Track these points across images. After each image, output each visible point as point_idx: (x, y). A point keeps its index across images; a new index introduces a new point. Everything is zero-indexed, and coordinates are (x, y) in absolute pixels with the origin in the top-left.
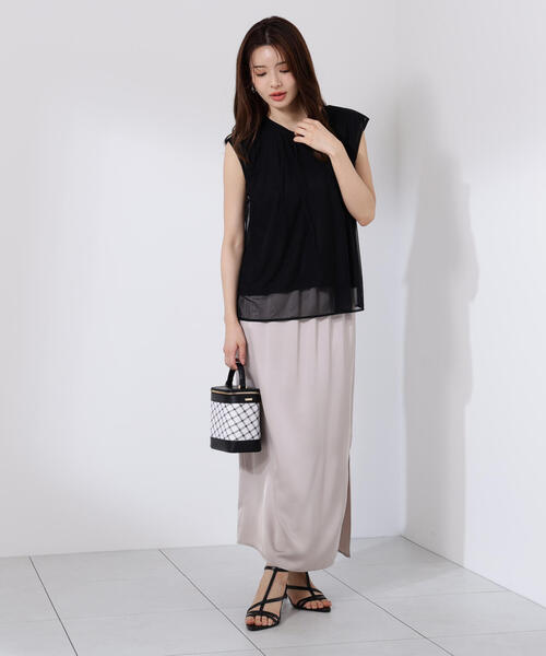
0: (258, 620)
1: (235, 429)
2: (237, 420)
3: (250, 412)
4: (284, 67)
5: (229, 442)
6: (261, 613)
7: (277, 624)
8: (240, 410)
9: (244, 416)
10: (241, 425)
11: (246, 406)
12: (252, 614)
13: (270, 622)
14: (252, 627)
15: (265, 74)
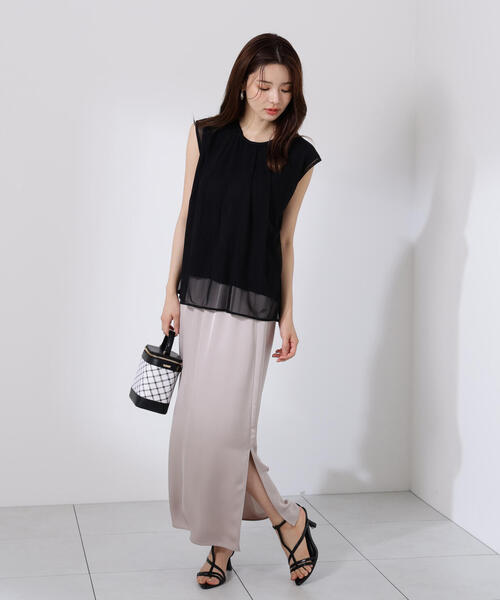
1: (147, 387)
2: (151, 380)
3: (165, 377)
4: (286, 88)
5: (139, 396)
8: (156, 373)
9: (158, 379)
10: (153, 386)
11: (163, 371)
15: (268, 89)
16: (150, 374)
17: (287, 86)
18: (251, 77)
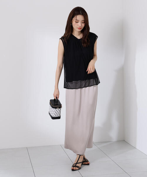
0: (74, 168)
3: (58, 110)
4: (83, 22)
5: (52, 117)
6: (76, 166)
7: (79, 169)
12: (73, 166)
13: (78, 169)
14: (73, 170)
15: (78, 22)
16: (54, 111)
17: (84, 21)
18: (73, 19)
